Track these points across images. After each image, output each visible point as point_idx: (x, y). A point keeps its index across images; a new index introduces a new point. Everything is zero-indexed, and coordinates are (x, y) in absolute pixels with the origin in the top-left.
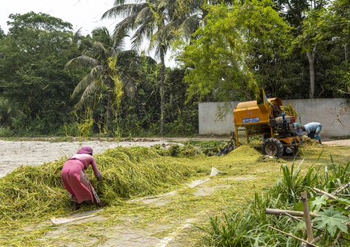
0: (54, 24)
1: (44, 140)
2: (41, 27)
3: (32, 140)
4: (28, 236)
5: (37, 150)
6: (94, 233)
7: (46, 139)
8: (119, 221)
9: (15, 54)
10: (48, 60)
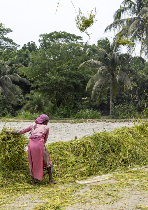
0: (70, 38)
1: (66, 122)
2: (62, 41)
3: (58, 122)
4: (63, 192)
5: (62, 129)
6: (110, 193)
7: (68, 121)
8: (127, 184)
9: (45, 61)
10: (68, 64)
